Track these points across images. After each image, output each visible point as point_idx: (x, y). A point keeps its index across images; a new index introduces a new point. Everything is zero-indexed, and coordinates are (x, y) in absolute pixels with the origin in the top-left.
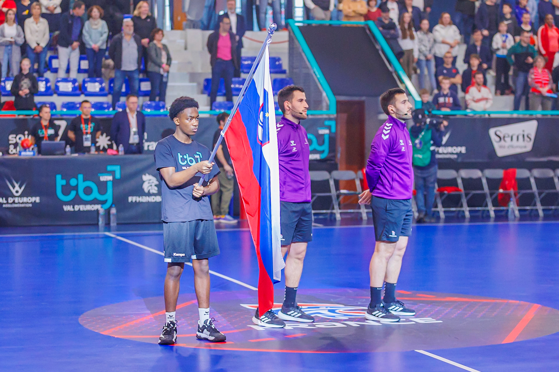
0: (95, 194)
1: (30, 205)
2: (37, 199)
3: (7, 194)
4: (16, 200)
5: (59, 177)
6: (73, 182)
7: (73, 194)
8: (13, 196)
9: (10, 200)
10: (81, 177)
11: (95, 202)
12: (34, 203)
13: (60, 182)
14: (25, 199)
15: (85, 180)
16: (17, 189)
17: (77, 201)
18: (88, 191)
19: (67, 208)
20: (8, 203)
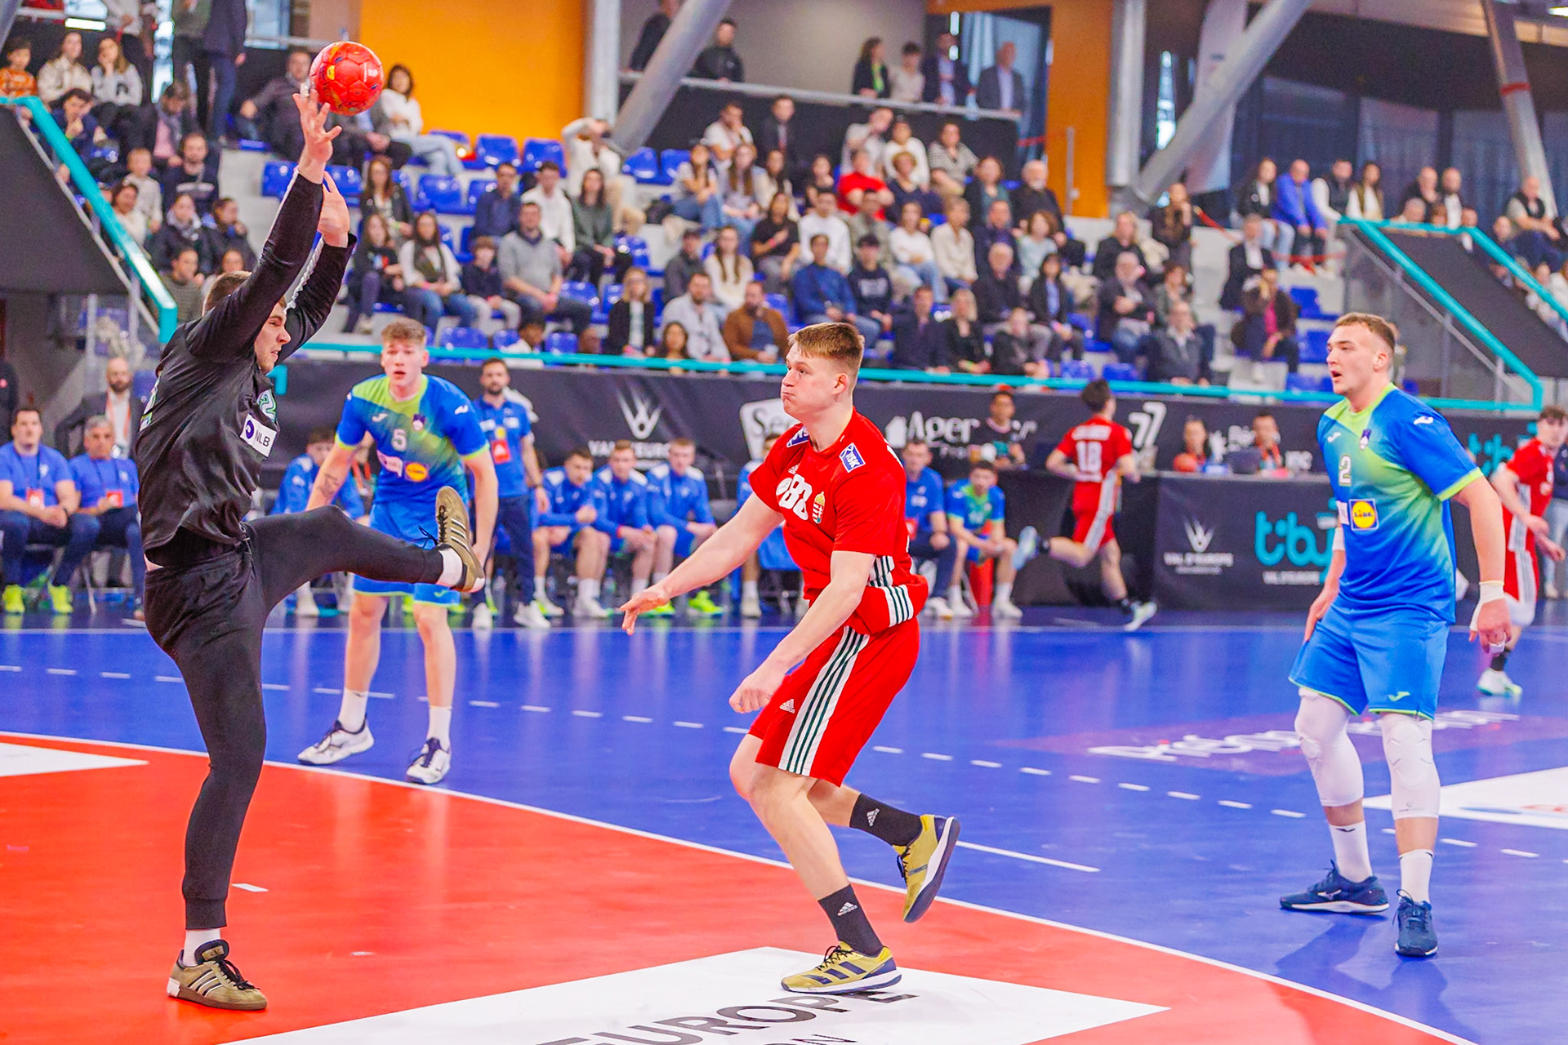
0: (1311, 554)
1: (1216, 571)
2: (1227, 559)
3: (1186, 548)
4: (1199, 559)
5: (1261, 518)
6: (1281, 528)
7: (1279, 552)
8: (1193, 552)
9: (1190, 558)
10: (1292, 518)
11: (1310, 567)
12: (1224, 567)
13: (1263, 527)
14: (1212, 559)
15: (1299, 524)
16: (1199, 538)
17: (1285, 565)
18: (1301, 546)
19: (1270, 578)
20: (1185, 565)
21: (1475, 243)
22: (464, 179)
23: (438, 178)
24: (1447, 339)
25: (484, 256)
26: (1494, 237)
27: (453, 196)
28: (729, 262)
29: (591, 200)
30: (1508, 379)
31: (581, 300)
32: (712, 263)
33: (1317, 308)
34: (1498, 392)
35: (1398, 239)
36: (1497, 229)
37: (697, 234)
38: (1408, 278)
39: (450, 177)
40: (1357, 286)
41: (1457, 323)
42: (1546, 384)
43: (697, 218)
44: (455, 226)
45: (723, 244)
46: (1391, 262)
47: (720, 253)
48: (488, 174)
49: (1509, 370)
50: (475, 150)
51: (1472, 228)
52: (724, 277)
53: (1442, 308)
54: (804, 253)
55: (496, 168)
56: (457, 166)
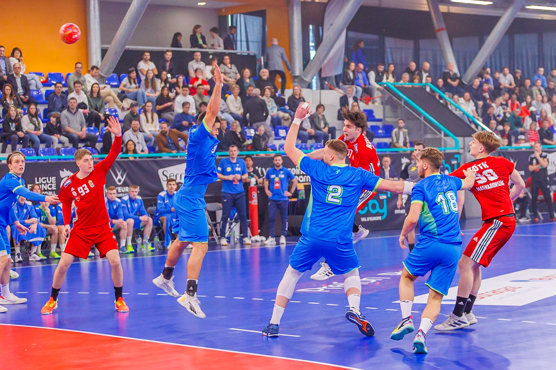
0: (378, 210)
7: (366, 210)
11: (378, 214)
17: (368, 214)
18: (374, 207)
19: (364, 220)
21: (431, 89)
22: (43, 90)
23: (33, 90)
24: (422, 125)
25: (53, 120)
26: (437, 86)
27: (40, 97)
28: (149, 115)
29: (95, 95)
30: (445, 138)
31: (93, 133)
32: (142, 116)
33: (374, 117)
34: (443, 143)
35: (401, 89)
36: (438, 84)
37: (136, 105)
38: (406, 103)
39: (38, 90)
40: (387, 107)
41: (425, 119)
42: (460, 139)
43: (136, 99)
44: (41, 108)
45: (147, 108)
46: (400, 98)
47: (145, 112)
48: (53, 88)
49: (446, 135)
50: (47, 79)
51: (430, 84)
52: (147, 121)
53: (419, 114)
54: (179, 110)
55: (55, 85)
56: (40, 85)
